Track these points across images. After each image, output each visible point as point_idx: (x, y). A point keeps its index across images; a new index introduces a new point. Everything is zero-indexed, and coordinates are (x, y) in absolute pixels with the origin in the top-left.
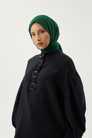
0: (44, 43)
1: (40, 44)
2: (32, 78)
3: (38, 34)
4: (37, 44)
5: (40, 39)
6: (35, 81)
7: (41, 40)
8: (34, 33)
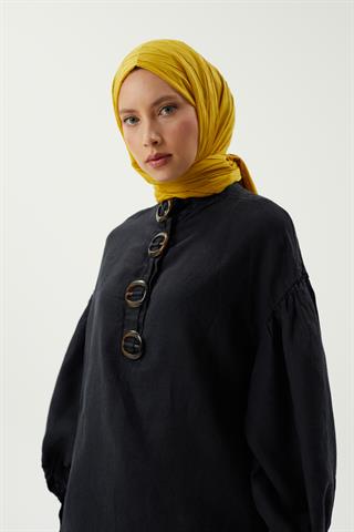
0: (175, 156)
1: (157, 158)
2: (127, 311)
3: (153, 116)
4: (146, 158)
5: (158, 139)
6: (141, 320)
7: (163, 141)
8: (135, 114)
